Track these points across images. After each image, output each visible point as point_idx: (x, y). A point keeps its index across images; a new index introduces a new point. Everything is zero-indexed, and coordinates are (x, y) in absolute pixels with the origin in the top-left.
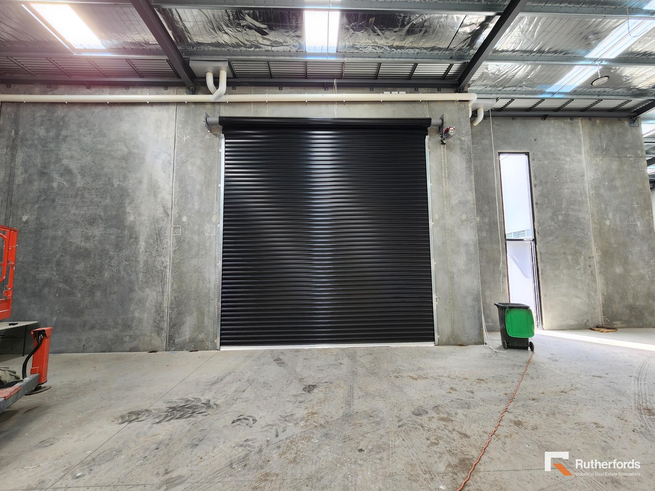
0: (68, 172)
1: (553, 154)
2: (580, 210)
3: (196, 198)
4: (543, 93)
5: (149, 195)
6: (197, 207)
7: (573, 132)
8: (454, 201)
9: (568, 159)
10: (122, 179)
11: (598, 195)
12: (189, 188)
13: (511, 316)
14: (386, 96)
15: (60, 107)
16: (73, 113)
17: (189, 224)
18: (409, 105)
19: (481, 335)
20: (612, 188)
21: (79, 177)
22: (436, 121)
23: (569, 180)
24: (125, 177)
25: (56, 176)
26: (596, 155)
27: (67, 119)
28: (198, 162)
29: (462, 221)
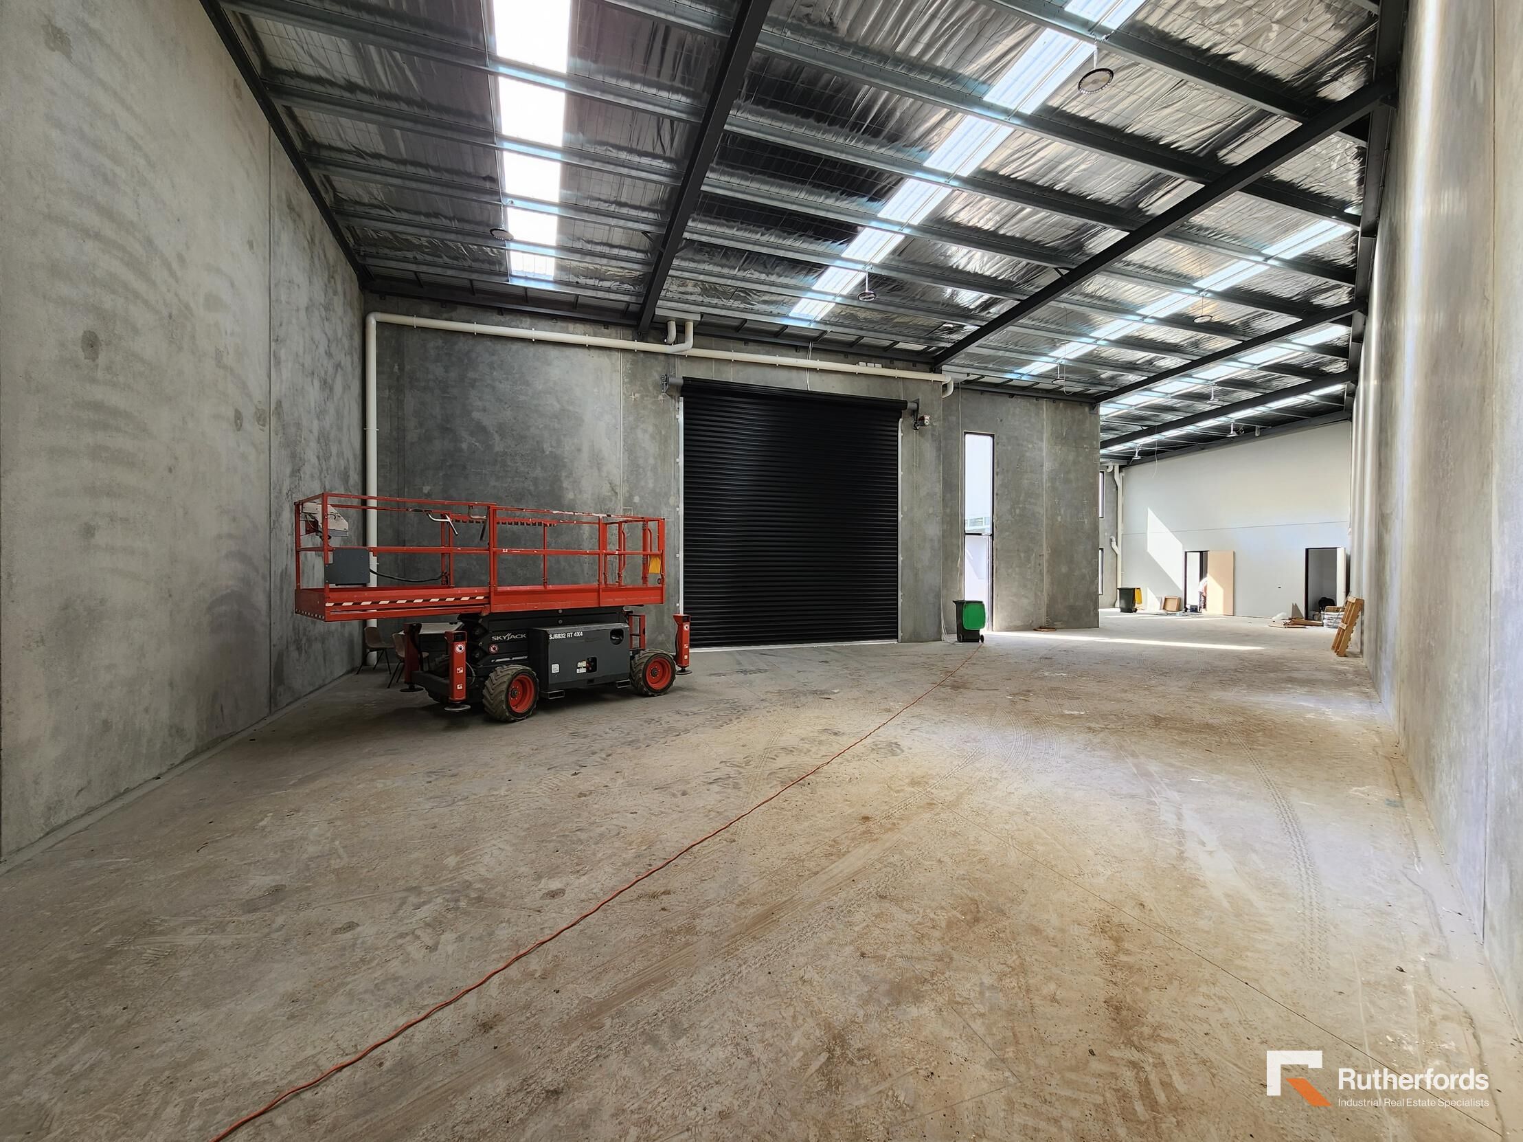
0: (480, 430)
1: (1016, 438)
2: (1036, 504)
3: (649, 474)
4: (1011, 372)
5: (591, 467)
6: (651, 485)
7: (1037, 414)
8: (923, 492)
9: (1030, 446)
10: (554, 444)
11: (1054, 488)
12: (641, 461)
13: (967, 611)
14: (862, 368)
15: (462, 338)
16: (481, 347)
17: (642, 507)
18: (884, 380)
19: (939, 632)
20: (1067, 481)
21: (497, 437)
22: (911, 405)
23: (1029, 470)
24: (559, 442)
25: (464, 434)
26: (1056, 444)
27: (474, 355)
28: (651, 429)
29: (929, 515)
